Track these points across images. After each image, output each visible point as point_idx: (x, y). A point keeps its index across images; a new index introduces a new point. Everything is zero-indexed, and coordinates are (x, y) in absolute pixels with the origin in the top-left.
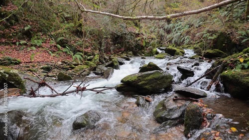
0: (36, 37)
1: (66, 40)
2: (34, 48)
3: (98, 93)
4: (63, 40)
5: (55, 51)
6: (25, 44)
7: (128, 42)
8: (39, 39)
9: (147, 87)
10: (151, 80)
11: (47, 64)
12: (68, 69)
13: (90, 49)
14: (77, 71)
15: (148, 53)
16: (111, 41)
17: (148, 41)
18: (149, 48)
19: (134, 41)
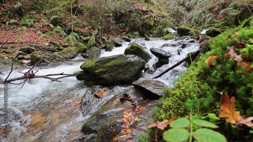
0: (28, 16)
1: (61, 19)
2: (25, 28)
3: (53, 80)
4: (57, 19)
5: (46, 31)
6: (16, 24)
7: (133, 21)
8: (31, 18)
9: (105, 76)
10: (111, 67)
11: (30, 46)
12: (55, 51)
13: (87, 28)
14: (64, 53)
15: (157, 34)
16: (113, 20)
17: (158, 20)
18: (158, 27)
19: (140, 20)
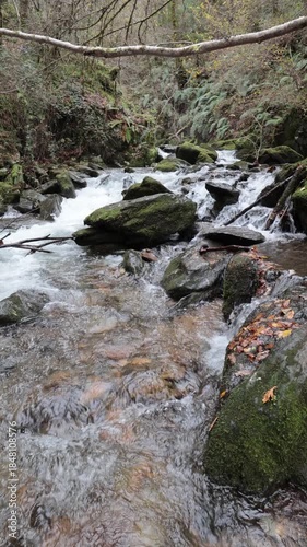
3: (33, 251)
7: (90, 133)
9: (143, 230)
10: (151, 215)
15: (138, 159)
16: (48, 130)
17: (137, 130)
18: (140, 146)
19: (104, 131)
